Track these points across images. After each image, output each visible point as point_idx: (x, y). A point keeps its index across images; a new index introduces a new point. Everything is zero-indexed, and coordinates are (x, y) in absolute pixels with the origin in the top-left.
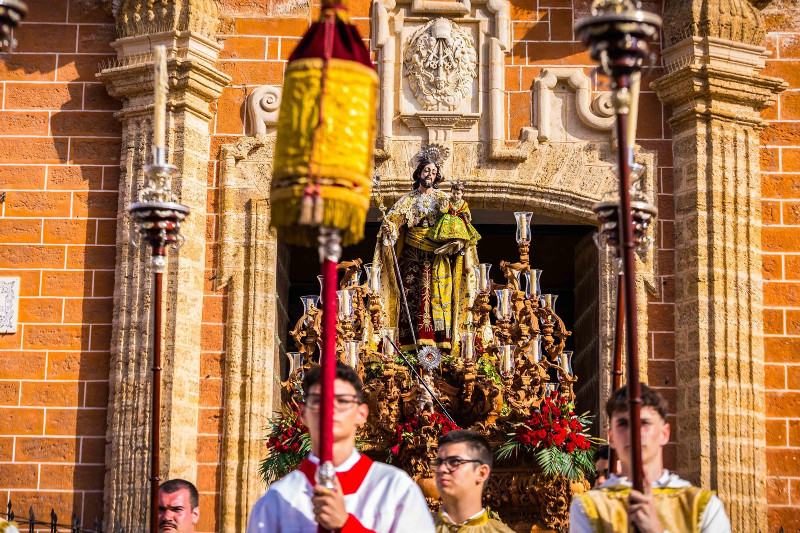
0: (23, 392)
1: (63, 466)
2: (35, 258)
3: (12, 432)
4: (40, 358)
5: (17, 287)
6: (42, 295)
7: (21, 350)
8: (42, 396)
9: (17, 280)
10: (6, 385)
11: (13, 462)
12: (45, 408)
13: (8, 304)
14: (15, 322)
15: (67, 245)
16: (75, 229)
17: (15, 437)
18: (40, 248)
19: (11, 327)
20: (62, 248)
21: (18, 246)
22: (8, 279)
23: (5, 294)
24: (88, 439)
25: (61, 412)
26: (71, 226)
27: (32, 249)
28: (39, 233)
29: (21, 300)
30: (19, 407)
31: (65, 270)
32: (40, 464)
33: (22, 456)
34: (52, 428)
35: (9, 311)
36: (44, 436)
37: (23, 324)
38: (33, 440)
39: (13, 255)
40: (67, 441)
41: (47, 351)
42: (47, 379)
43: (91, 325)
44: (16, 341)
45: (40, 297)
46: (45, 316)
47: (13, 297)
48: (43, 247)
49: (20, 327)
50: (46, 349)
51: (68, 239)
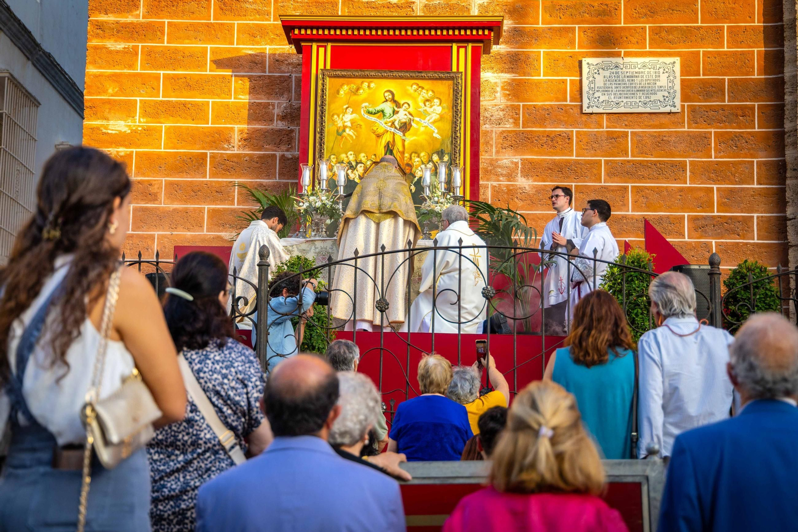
0: (690, 172)
1: (738, 243)
2: (693, 38)
3: (683, 209)
4: (706, 137)
5: (677, 68)
6: (703, 75)
7: (686, 129)
8: (711, 175)
9: (677, 60)
10: (673, 165)
11: (687, 239)
12: (715, 187)
13: (670, 85)
14: (678, 101)
15: (726, 25)
16: (733, 8)
17: (686, 214)
18: (699, 28)
19: (675, 107)
20: (722, 28)
21: (675, 27)
22: (669, 60)
23: (667, 75)
24: (762, 217)
25: (731, 191)
26: (729, 6)
27: (690, 30)
28: (696, 14)
29: (682, 81)
30: (688, 185)
31: (726, 49)
32: (714, 241)
33: (694, 234)
34: (723, 206)
35: (672, 91)
36: (716, 214)
37: (686, 104)
38: (705, 218)
39: (671, 37)
40: (740, 219)
41: (713, 130)
42: (715, 158)
43: (756, 104)
44: (680, 120)
45: (702, 77)
46: (708, 96)
47: (675, 77)
48: (701, 27)
49: (683, 107)
50: (711, 128)
51: (725, 18)
